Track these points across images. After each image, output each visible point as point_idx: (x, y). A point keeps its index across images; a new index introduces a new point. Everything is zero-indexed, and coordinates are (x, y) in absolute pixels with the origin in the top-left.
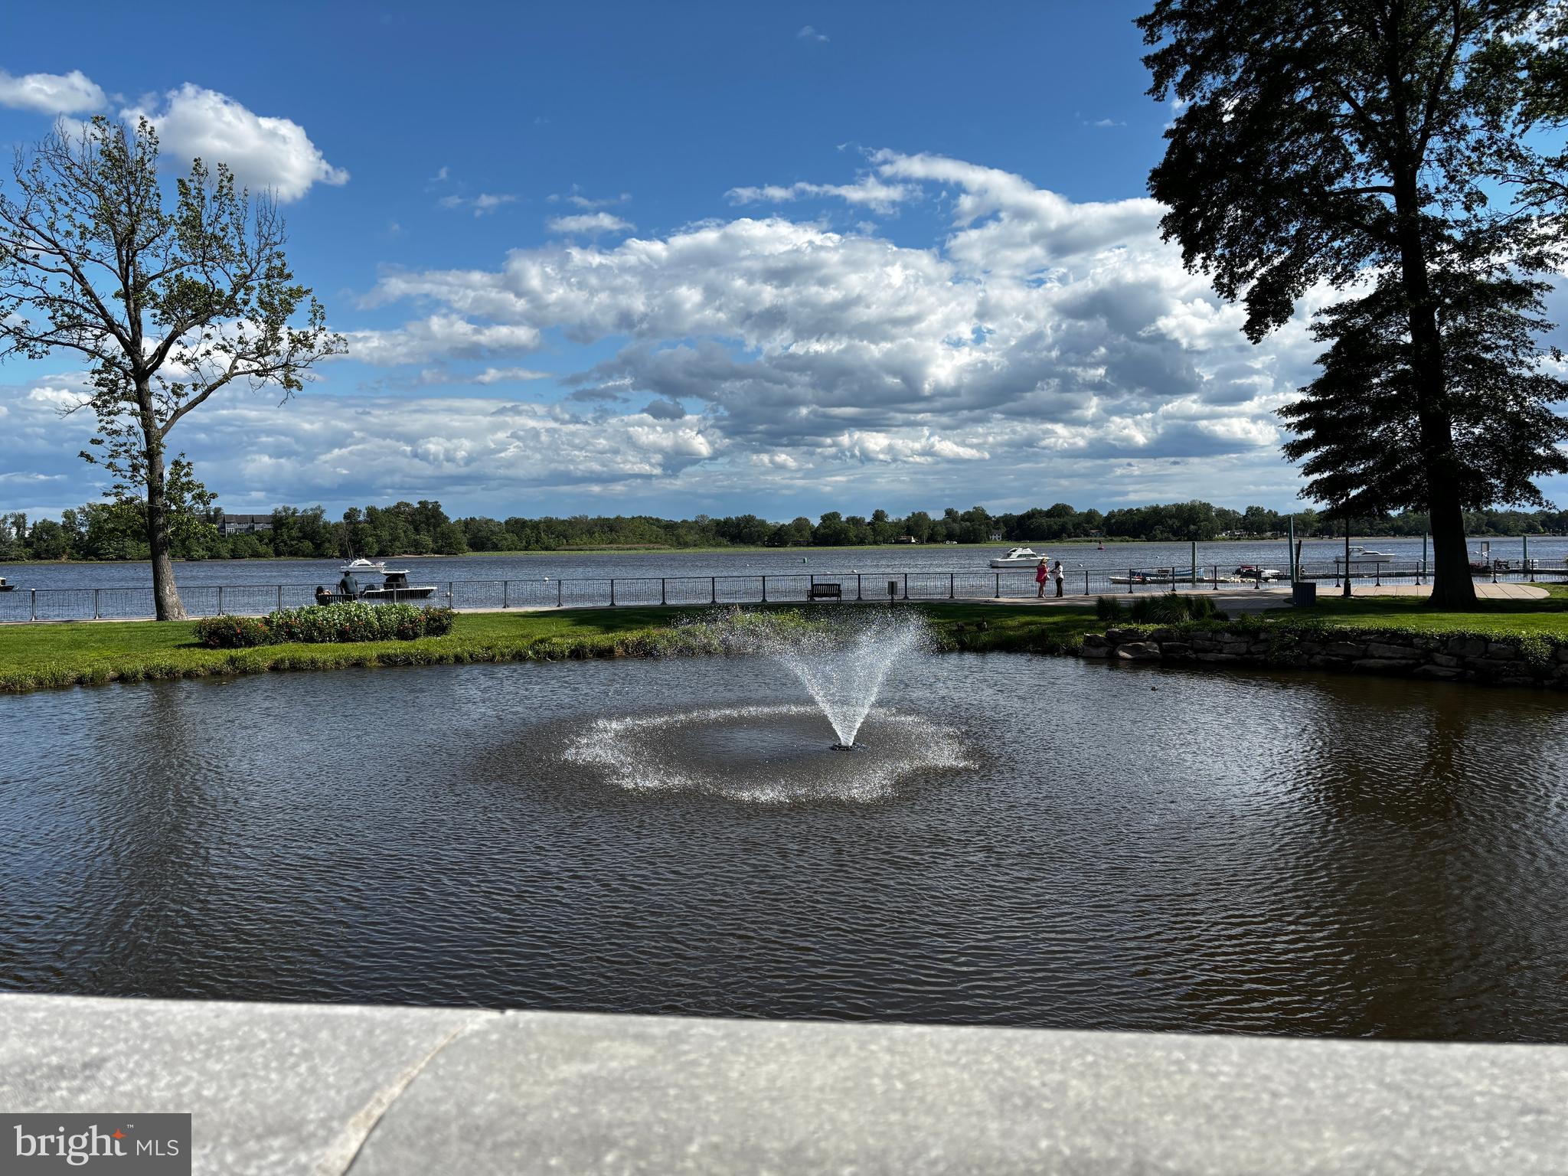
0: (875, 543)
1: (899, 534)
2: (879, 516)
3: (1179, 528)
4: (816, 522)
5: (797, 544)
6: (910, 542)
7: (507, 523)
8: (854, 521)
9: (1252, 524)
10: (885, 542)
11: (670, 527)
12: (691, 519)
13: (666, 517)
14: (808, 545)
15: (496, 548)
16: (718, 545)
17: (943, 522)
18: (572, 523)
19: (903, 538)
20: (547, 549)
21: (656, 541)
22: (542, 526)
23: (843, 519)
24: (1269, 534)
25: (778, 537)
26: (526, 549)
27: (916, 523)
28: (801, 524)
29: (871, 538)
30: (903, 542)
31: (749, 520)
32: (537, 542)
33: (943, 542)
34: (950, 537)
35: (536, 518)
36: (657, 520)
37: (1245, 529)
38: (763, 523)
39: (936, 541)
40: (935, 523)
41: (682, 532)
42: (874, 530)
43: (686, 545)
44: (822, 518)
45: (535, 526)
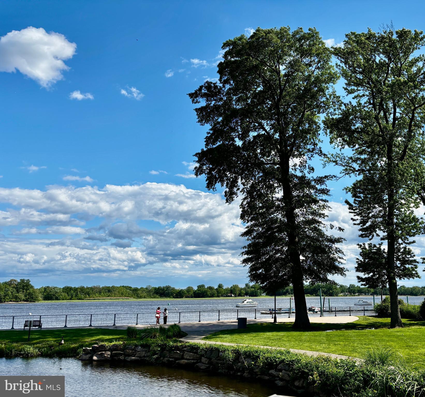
0: (218, 296)
1: (227, 293)
2: (220, 286)
3: (326, 291)
4: (195, 288)
5: (187, 297)
6: (231, 296)
7: (63, 288)
8: (210, 288)
9: (351, 290)
10: (222, 296)
11: (136, 290)
12: (145, 287)
13: (133, 286)
14: (192, 298)
15: (57, 299)
16: (155, 297)
17: (244, 289)
18: (92, 289)
19: (229, 295)
20: (79, 299)
21: (129, 296)
22: (79, 290)
23: (206, 287)
24: (357, 294)
25: (180, 294)
26: (71, 299)
27: (234, 288)
28: (189, 289)
29: (216, 295)
30: (229, 296)
31: (168, 288)
32: (76, 296)
33: (244, 296)
34: (247, 294)
35: (77, 287)
36: (130, 287)
37: (349, 292)
38: (173, 289)
39: (241, 296)
40: (241, 289)
41: (139, 292)
42: (218, 292)
43: (141, 297)
44: (198, 287)
45: (76, 290)
